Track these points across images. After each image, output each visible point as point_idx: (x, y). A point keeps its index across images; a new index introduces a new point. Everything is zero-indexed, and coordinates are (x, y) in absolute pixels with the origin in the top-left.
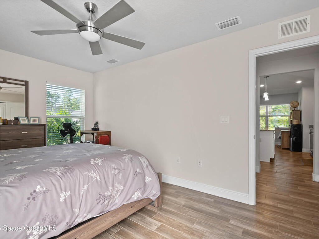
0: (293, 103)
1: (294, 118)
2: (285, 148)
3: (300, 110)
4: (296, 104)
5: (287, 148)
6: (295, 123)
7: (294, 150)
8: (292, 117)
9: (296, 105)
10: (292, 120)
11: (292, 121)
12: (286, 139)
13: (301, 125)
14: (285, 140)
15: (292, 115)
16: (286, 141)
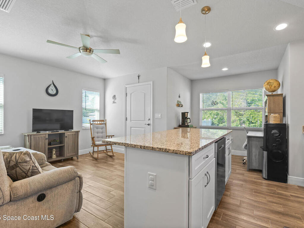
0: (268, 83)
1: (270, 112)
2: (254, 168)
3: (282, 95)
4: (275, 84)
5: (257, 168)
6: (273, 120)
7: (271, 177)
8: (267, 110)
9: (275, 87)
10: (267, 114)
11: (267, 116)
12: (255, 152)
13: (285, 125)
14: (254, 154)
15: (267, 104)
16: (255, 156)
